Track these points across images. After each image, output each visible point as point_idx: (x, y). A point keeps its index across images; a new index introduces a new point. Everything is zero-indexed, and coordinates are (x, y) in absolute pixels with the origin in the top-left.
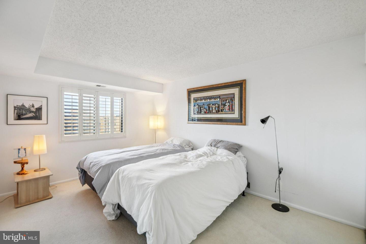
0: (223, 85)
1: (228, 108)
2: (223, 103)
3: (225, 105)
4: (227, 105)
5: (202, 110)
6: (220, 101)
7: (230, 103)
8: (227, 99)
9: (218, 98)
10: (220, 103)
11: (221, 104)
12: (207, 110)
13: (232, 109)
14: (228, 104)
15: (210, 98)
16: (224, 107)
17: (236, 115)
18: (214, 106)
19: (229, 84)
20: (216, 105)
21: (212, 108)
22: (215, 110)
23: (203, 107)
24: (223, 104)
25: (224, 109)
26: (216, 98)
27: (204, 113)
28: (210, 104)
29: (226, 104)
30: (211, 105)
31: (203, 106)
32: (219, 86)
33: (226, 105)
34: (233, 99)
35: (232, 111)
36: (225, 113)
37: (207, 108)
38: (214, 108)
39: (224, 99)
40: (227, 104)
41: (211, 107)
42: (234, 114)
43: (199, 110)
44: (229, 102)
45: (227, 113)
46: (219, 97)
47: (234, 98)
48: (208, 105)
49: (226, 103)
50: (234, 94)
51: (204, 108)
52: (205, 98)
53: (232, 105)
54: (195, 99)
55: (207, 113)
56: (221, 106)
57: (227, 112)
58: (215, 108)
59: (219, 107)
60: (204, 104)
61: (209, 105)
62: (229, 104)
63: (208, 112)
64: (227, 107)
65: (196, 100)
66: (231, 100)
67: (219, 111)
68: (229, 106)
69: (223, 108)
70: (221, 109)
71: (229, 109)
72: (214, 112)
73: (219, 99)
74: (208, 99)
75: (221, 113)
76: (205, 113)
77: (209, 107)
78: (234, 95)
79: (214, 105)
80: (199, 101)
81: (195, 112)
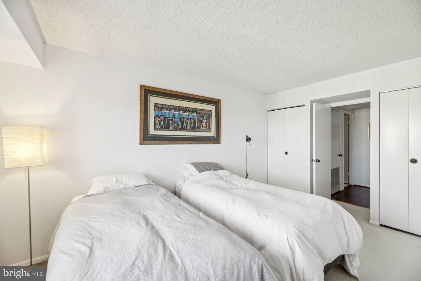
0: (201, 98)
1: (205, 125)
2: (200, 119)
3: (202, 122)
4: (204, 122)
5: (171, 125)
6: (196, 116)
7: (208, 121)
8: (205, 115)
9: (194, 112)
10: (196, 118)
11: (198, 120)
12: (178, 125)
14: (206, 121)
15: (184, 109)
16: (201, 124)
17: (212, 134)
18: (189, 121)
19: (207, 99)
20: (192, 120)
21: (187, 123)
22: (191, 126)
23: (172, 120)
24: (199, 120)
25: (201, 126)
26: (192, 111)
27: (174, 128)
28: (184, 118)
29: (203, 121)
30: (185, 119)
31: (172, 118)
32: (197, 97)
33: (203, 122)
34: (210, 116)
35: (209, 129)
36: (202, 130)
37: (179, 123)
38: (188, 124)
39: (201, 115)
40: (205, 121)
41: (185, 121)
42: (211, 132)
43: (166, 123)
44: (206, 119)
45: (203, 131)
46: (196, 110)
47: (211, 115)
48: (180, 118)
49: (203, 119)
50: (211, 111)
51: (174, 123)
52: (177, 109)
53: (209, 122)
54: (158, 105)
55: (179, 129)
56: (197, 122)
57: (205, 129)
58: (191, 124)
59: (195, 123)
60: (174, 117)
61: (182, 119)
62: (207, 121)
63: (180, 127)
64: (204, 124)
65: (160, 108)
66: (208, 116)
67: (195, 128)
68: (206, 123)
69: (200, 125)
70: (198, 125)
71: (206, 127)
72: (188, 128)
73: (195, 114)
74: (180, 110)
75: (198, 130)
76: (176, 129)
77: (181, 121)
78: (211, 112)
79: (189, 120)
80: (166, 111)
81: (157, 127)
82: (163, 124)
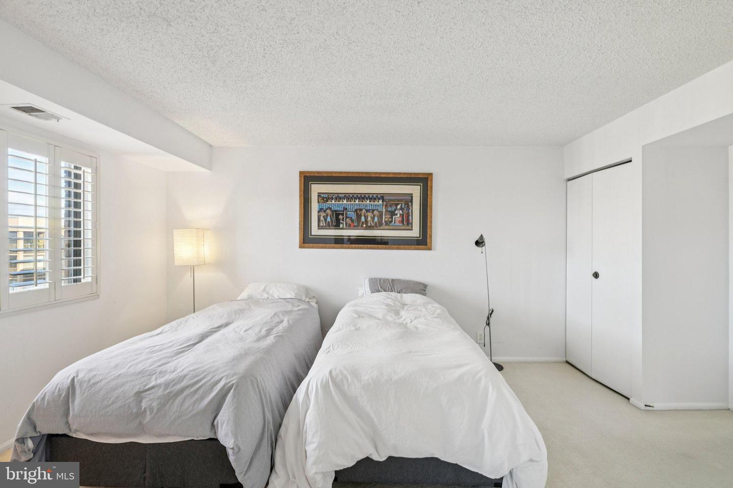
0: (391, 176)
1: (400, 219)
2: (390, 209)
3: (393, 214)
4: (399, 215)
5: (341, 221)
6: (383, 205)
7: (405, 211)
9: (379, 199)
10: (383, 208)
12: (352, 221)
13: (406, 222)
14: (401, 212)
15: (362, 197)
16: (392, 218)
17: (415, 232)
18: (370, 214)
19: (403, 176)
20: (376, 212)
21: (366, 217)
22: (373, 222)
23: (343, 214)
24: (389, 211)
25: (392, 221)
26: (375, 199)
27: (346, 226)
28: (361, 210)
29: (396, 212)
30: (364, 211)
31: (343, 211)
32: (383, 176)
33: (397, 214)
34: (410, 204)
35: (408, 225)
36: (394, 228)
37: (354, 217)
38: (369, 219)
39: (392, 202)
40: (399, 212)
41: (363, 214)
42: (412, 230)
44: (401, 209)
45: (397, 228)
46: (382, 197)
47: (411, 201)
48: (356, 210)
49: (395, 210)
50: (411, 195)
51: (347, 217)
52: (349, 197)
53: (408, 214)
54: (322, 195)
55: (354, 226)
56: (385, 215)
57: (399, 226)
58: (373, 218)
59: (381, 216)
60: (345, 209)
61: (358, 212)
62: (403, 212)
63: (356, 224)
64: (397, 217)
65: (325, 199)
66: (405, 204)
67: (380, 224)
68: (402, 216)
69: (390, 220)
70: (386, 220)
71: (402, 222)
72: (369, 225)
73: (381, 202)
74: (356, 198)
76: (349, 227)
77: (357, 214)
78: (412, 197)
79: (369, 212)
80: (333, 202)
81: (322, 225)
82: (330, 220)
